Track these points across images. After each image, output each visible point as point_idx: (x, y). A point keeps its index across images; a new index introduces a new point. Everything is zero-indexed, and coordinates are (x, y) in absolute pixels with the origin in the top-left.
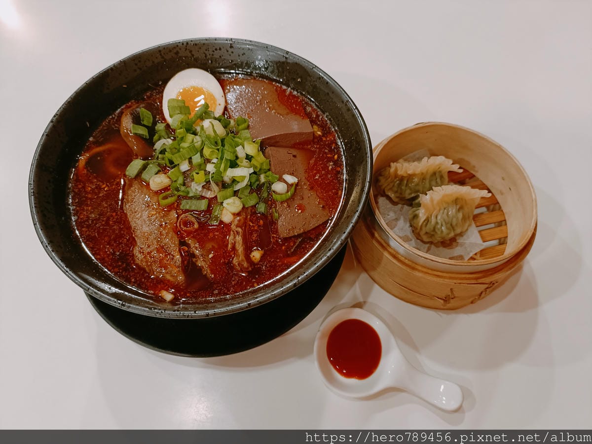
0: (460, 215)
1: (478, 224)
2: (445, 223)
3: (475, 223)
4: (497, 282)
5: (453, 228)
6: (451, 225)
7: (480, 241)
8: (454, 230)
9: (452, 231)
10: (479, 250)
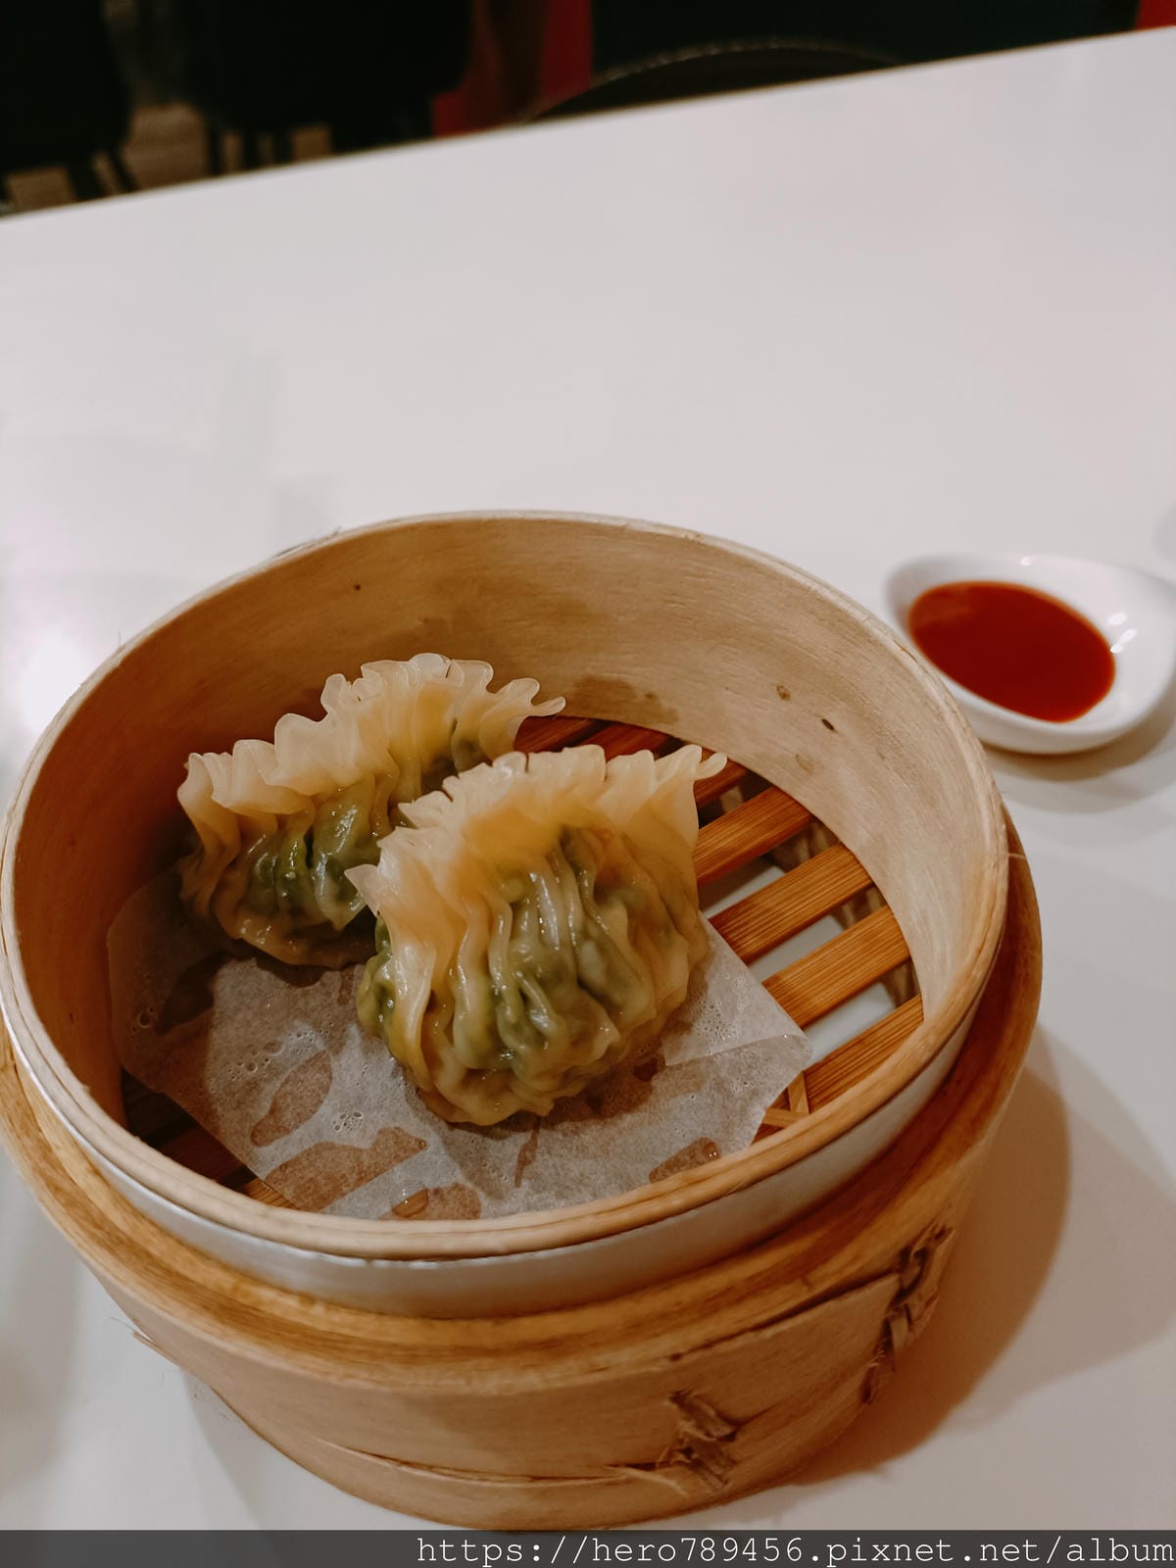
0: (615, 920)
1: (752, 944)
2: (542, 983)
3: (732, 944)
4: (941, 1235)
5: (602, 999)
6: (582, 984)
7: (781, 1025)
8: (613, 1010)
9: (602, 1013)
10: (794, 1075)
